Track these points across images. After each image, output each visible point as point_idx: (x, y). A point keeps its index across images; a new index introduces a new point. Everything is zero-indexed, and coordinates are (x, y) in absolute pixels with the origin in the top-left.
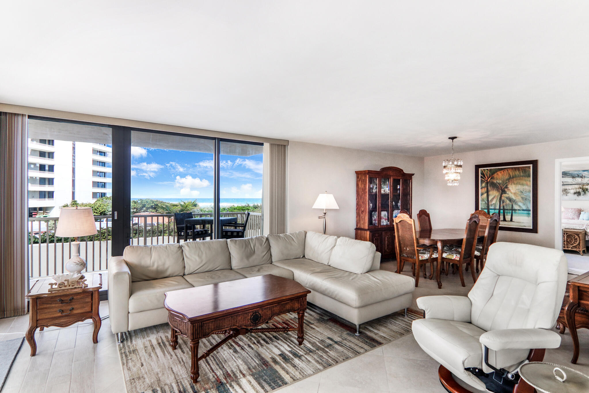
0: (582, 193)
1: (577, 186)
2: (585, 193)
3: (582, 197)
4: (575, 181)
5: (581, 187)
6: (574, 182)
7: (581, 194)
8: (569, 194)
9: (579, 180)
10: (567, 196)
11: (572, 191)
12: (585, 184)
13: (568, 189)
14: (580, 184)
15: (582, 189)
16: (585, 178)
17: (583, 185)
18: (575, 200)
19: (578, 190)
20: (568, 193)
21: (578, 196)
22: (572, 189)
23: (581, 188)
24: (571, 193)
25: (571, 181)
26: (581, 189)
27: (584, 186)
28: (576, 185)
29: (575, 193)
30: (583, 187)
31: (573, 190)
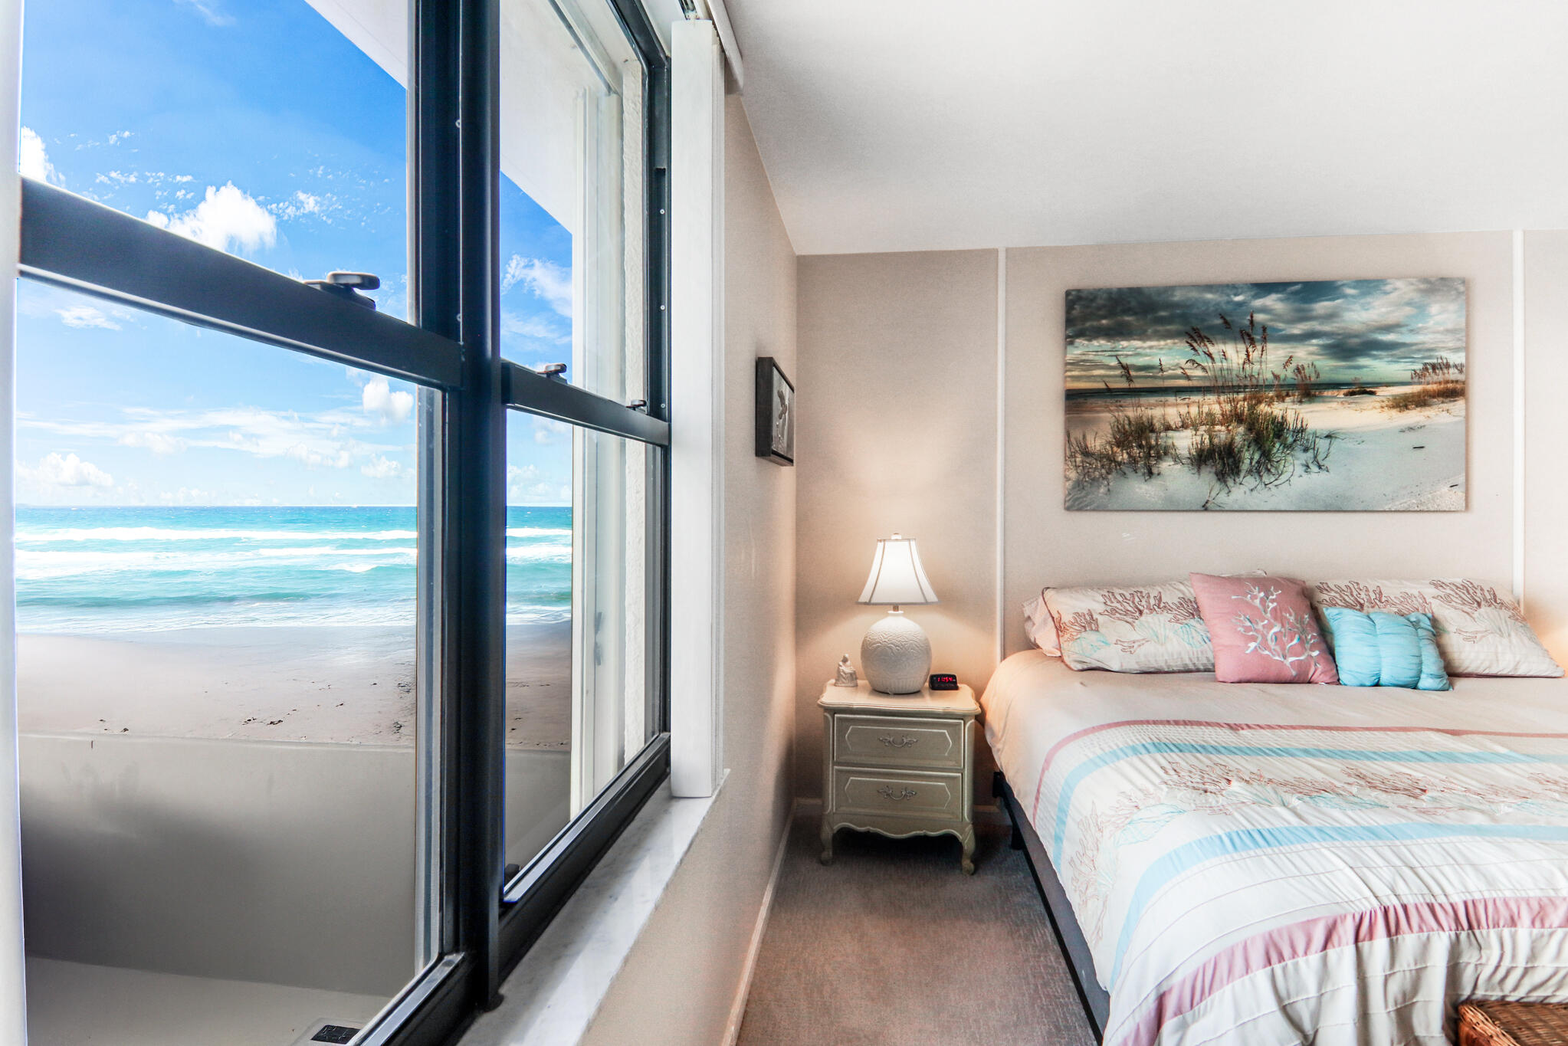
0: (1249, 457)
1: (1214, 405)
2: (1266, 455)
3: (1243, 490)
4: (1207, 363)
5: (1244, 406)
6: (1199, 373)
7: (1245, 466)
8: (1166, 466)
9: (1231, 355)
10: (1156, 482)
11: (1185, 442)
12: (1270, 387)
13: (1157, 425)
14: (1235, 389)
15: (1250, 429)
16: (1270, 346)
17: (1257, 390)
18: (1205, 508)
19: (1222, 433)
20: (1163, 453)
21: (1221, 477)
22: (1184, 426)
23: (1239, 418)
24: (1177, 459)
25: (1183, 361)
26: (1241, 429)
27: (1259, 402)
28: (1211, 398)
29: (1202, 458)
30: (1252, 408)
31: (1189, 432)
